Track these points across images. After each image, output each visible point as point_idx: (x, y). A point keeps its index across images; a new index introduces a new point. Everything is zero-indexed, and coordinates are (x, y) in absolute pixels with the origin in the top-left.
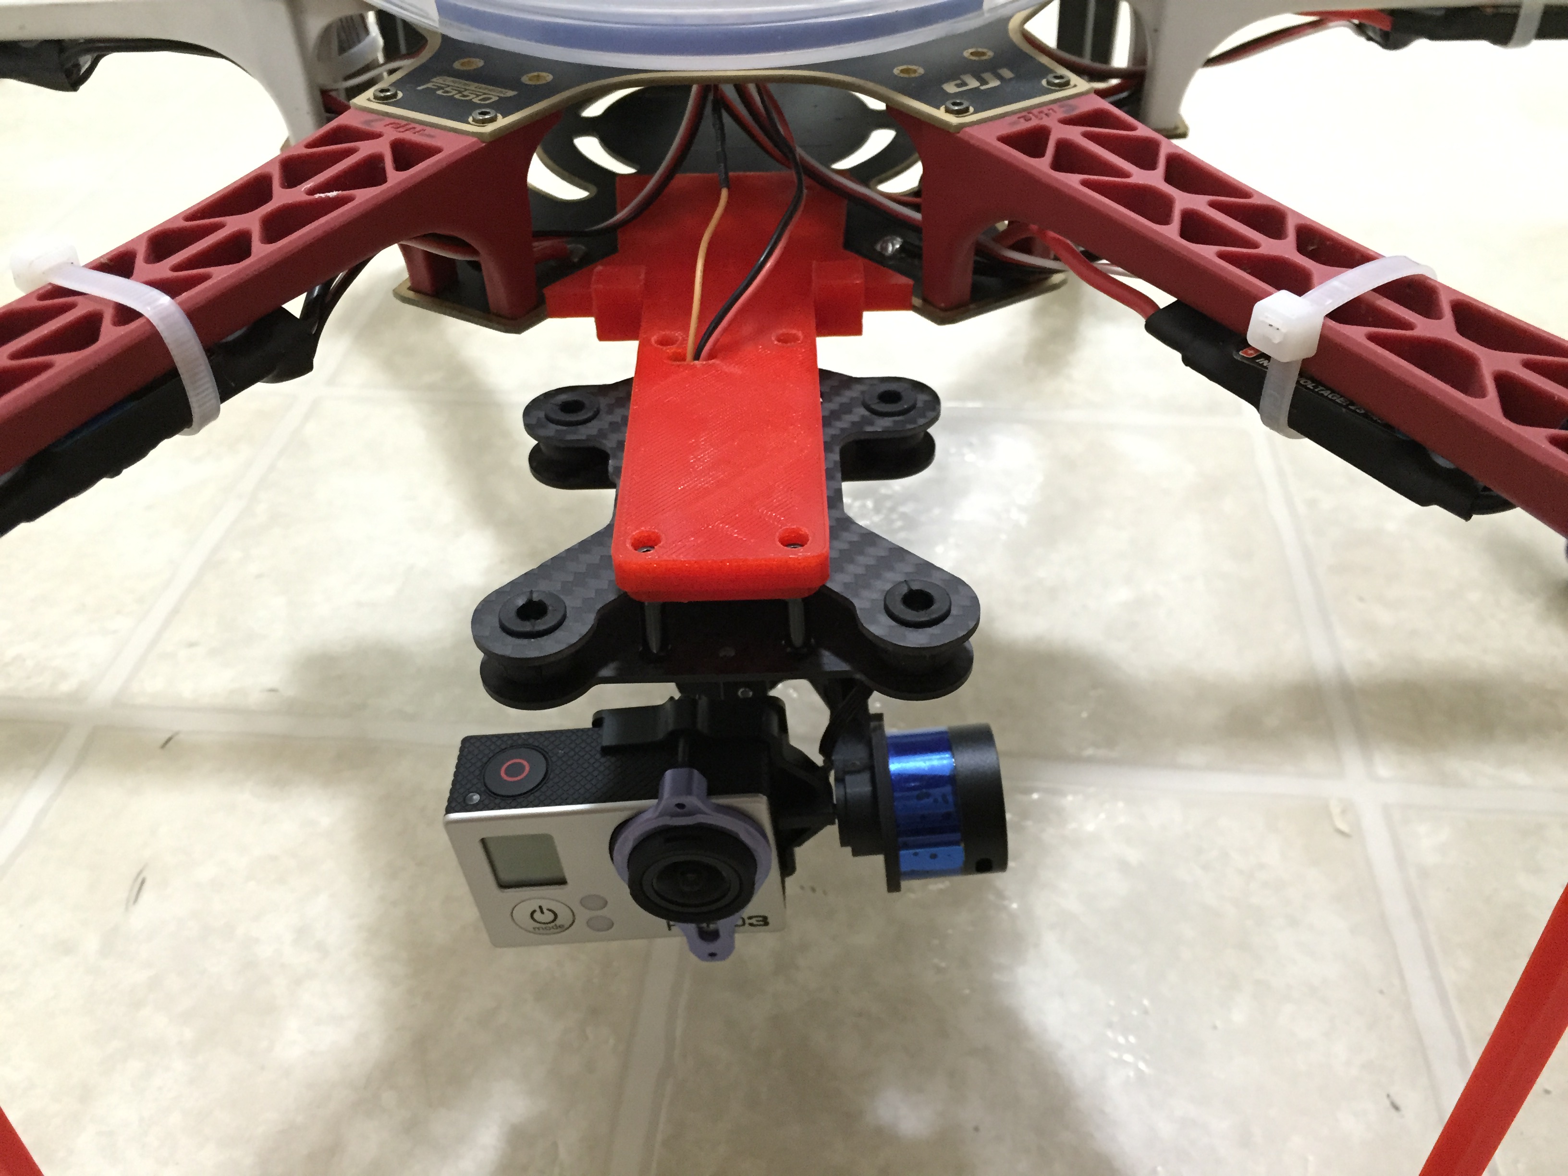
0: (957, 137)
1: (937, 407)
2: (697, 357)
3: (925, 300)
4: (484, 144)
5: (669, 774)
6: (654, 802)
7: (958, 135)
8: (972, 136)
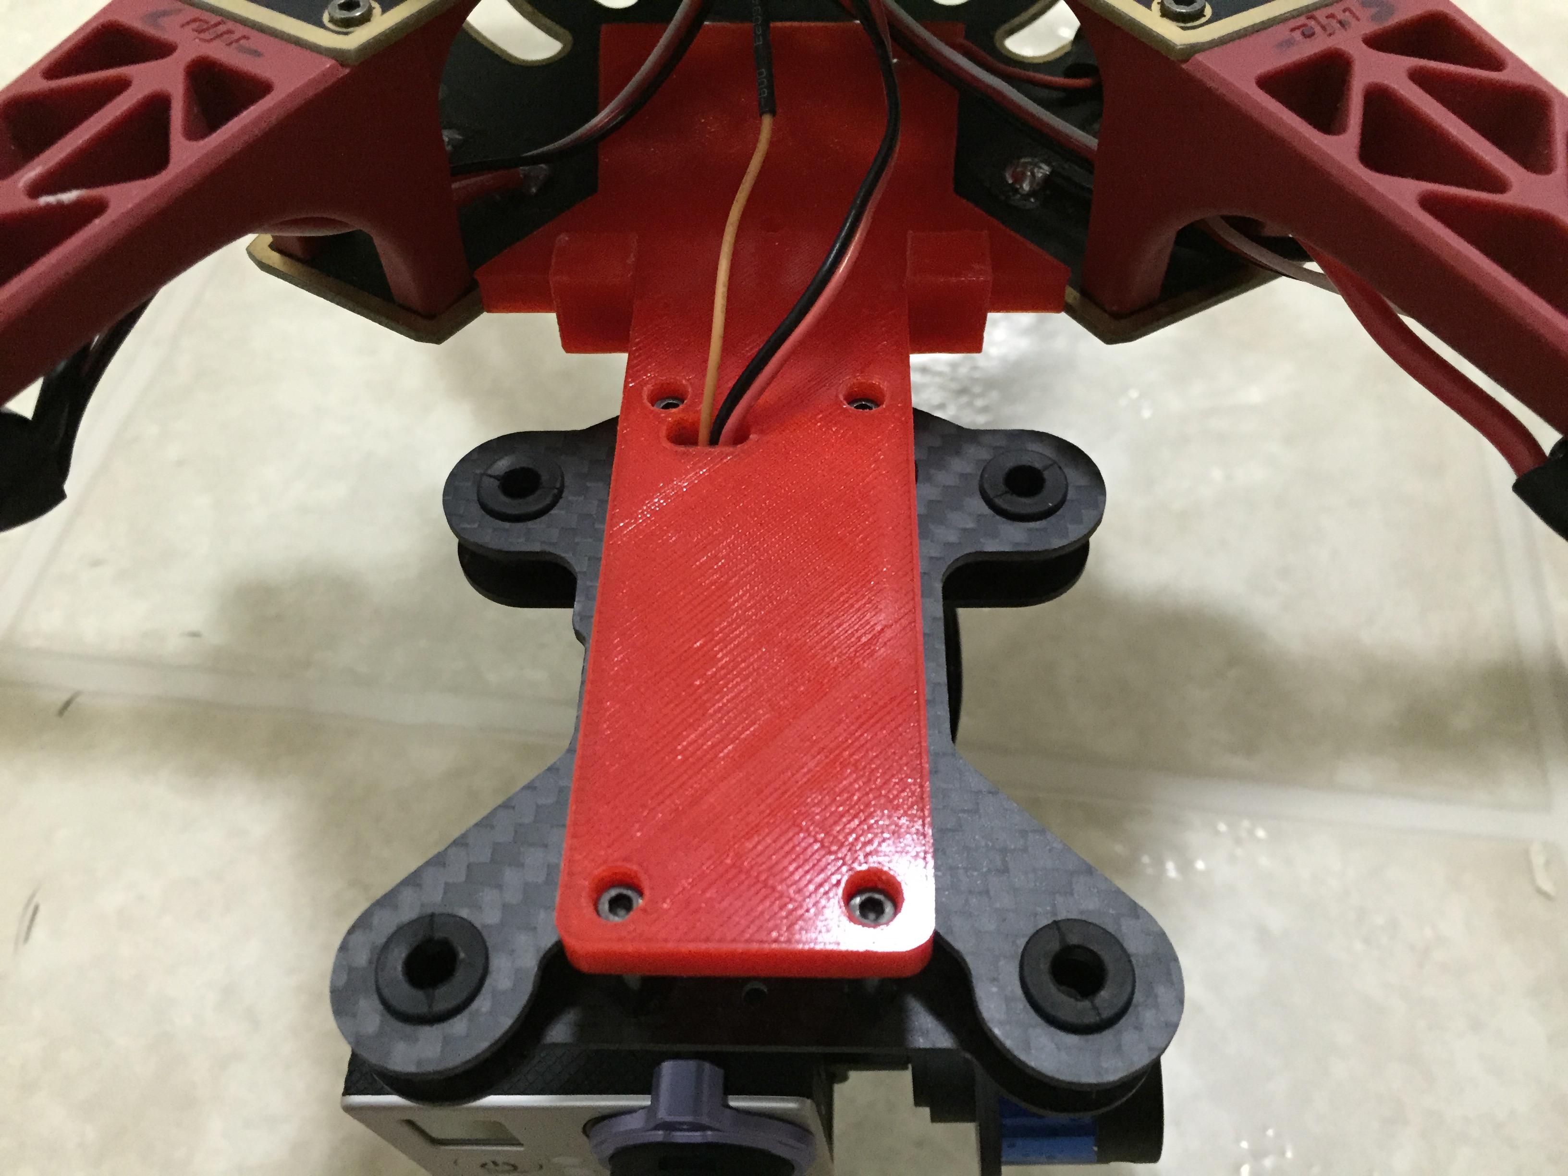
0: (1183, 70)
1: (1100, 498)
2: (714, 440)
3: (1084, 293)
4: (347, 71)
5: (667, 1067)
6: (644, 1101)
7: (1184, 66)
8: (1206, 69)
